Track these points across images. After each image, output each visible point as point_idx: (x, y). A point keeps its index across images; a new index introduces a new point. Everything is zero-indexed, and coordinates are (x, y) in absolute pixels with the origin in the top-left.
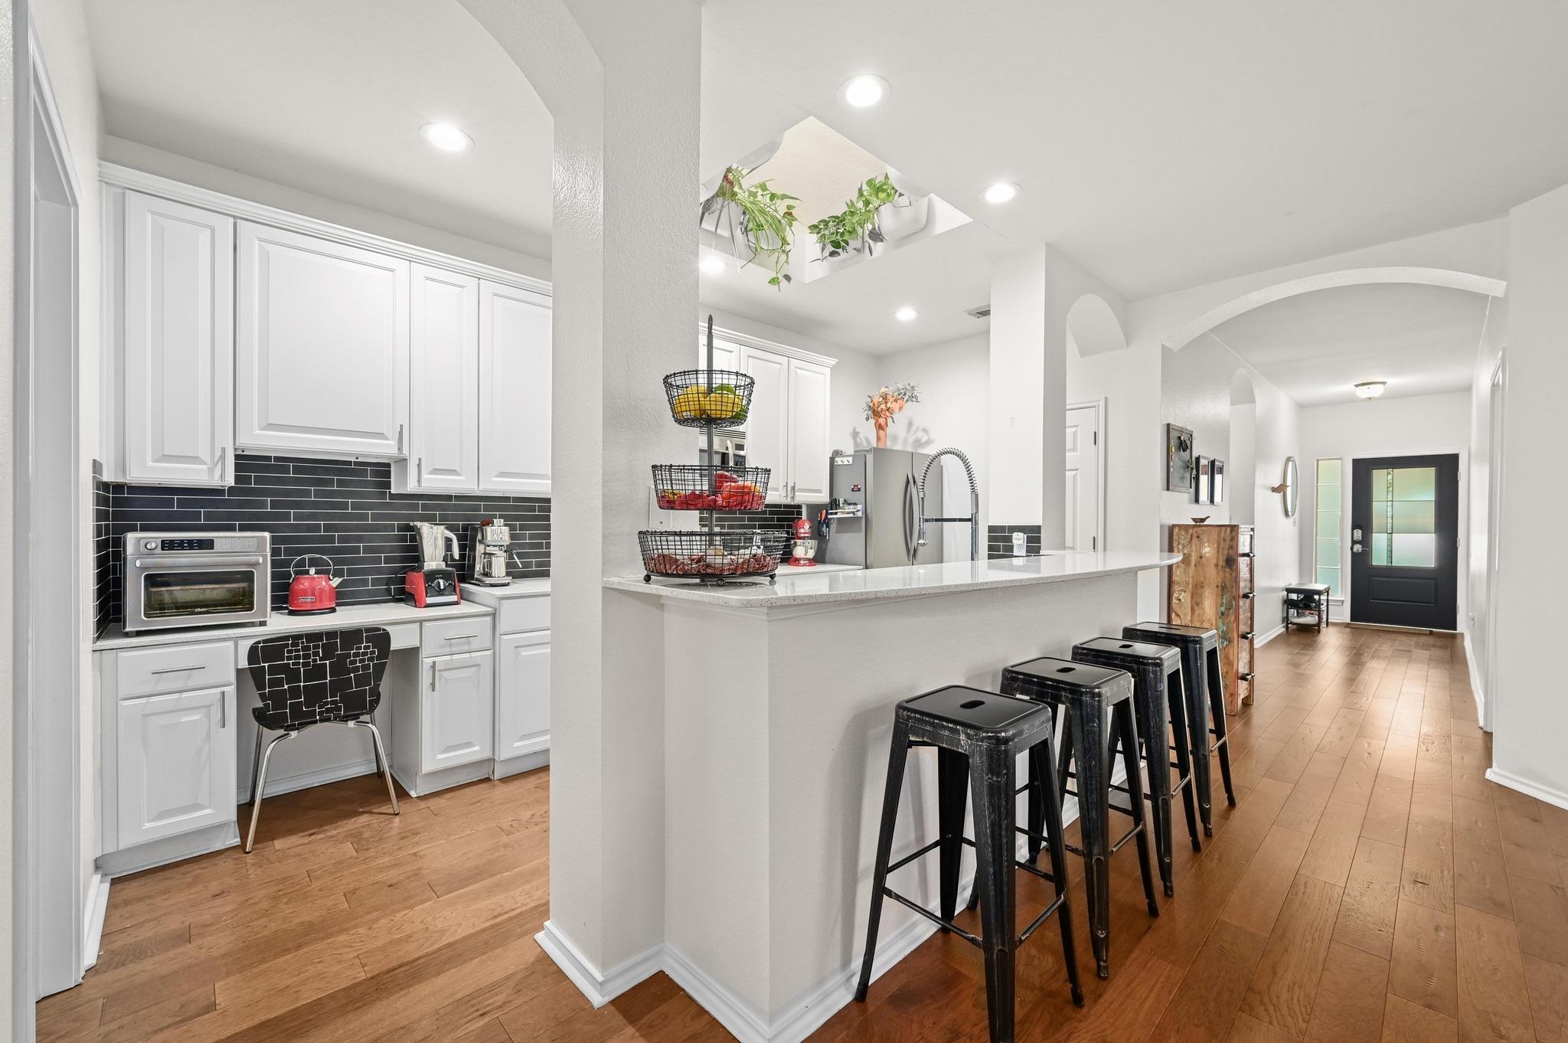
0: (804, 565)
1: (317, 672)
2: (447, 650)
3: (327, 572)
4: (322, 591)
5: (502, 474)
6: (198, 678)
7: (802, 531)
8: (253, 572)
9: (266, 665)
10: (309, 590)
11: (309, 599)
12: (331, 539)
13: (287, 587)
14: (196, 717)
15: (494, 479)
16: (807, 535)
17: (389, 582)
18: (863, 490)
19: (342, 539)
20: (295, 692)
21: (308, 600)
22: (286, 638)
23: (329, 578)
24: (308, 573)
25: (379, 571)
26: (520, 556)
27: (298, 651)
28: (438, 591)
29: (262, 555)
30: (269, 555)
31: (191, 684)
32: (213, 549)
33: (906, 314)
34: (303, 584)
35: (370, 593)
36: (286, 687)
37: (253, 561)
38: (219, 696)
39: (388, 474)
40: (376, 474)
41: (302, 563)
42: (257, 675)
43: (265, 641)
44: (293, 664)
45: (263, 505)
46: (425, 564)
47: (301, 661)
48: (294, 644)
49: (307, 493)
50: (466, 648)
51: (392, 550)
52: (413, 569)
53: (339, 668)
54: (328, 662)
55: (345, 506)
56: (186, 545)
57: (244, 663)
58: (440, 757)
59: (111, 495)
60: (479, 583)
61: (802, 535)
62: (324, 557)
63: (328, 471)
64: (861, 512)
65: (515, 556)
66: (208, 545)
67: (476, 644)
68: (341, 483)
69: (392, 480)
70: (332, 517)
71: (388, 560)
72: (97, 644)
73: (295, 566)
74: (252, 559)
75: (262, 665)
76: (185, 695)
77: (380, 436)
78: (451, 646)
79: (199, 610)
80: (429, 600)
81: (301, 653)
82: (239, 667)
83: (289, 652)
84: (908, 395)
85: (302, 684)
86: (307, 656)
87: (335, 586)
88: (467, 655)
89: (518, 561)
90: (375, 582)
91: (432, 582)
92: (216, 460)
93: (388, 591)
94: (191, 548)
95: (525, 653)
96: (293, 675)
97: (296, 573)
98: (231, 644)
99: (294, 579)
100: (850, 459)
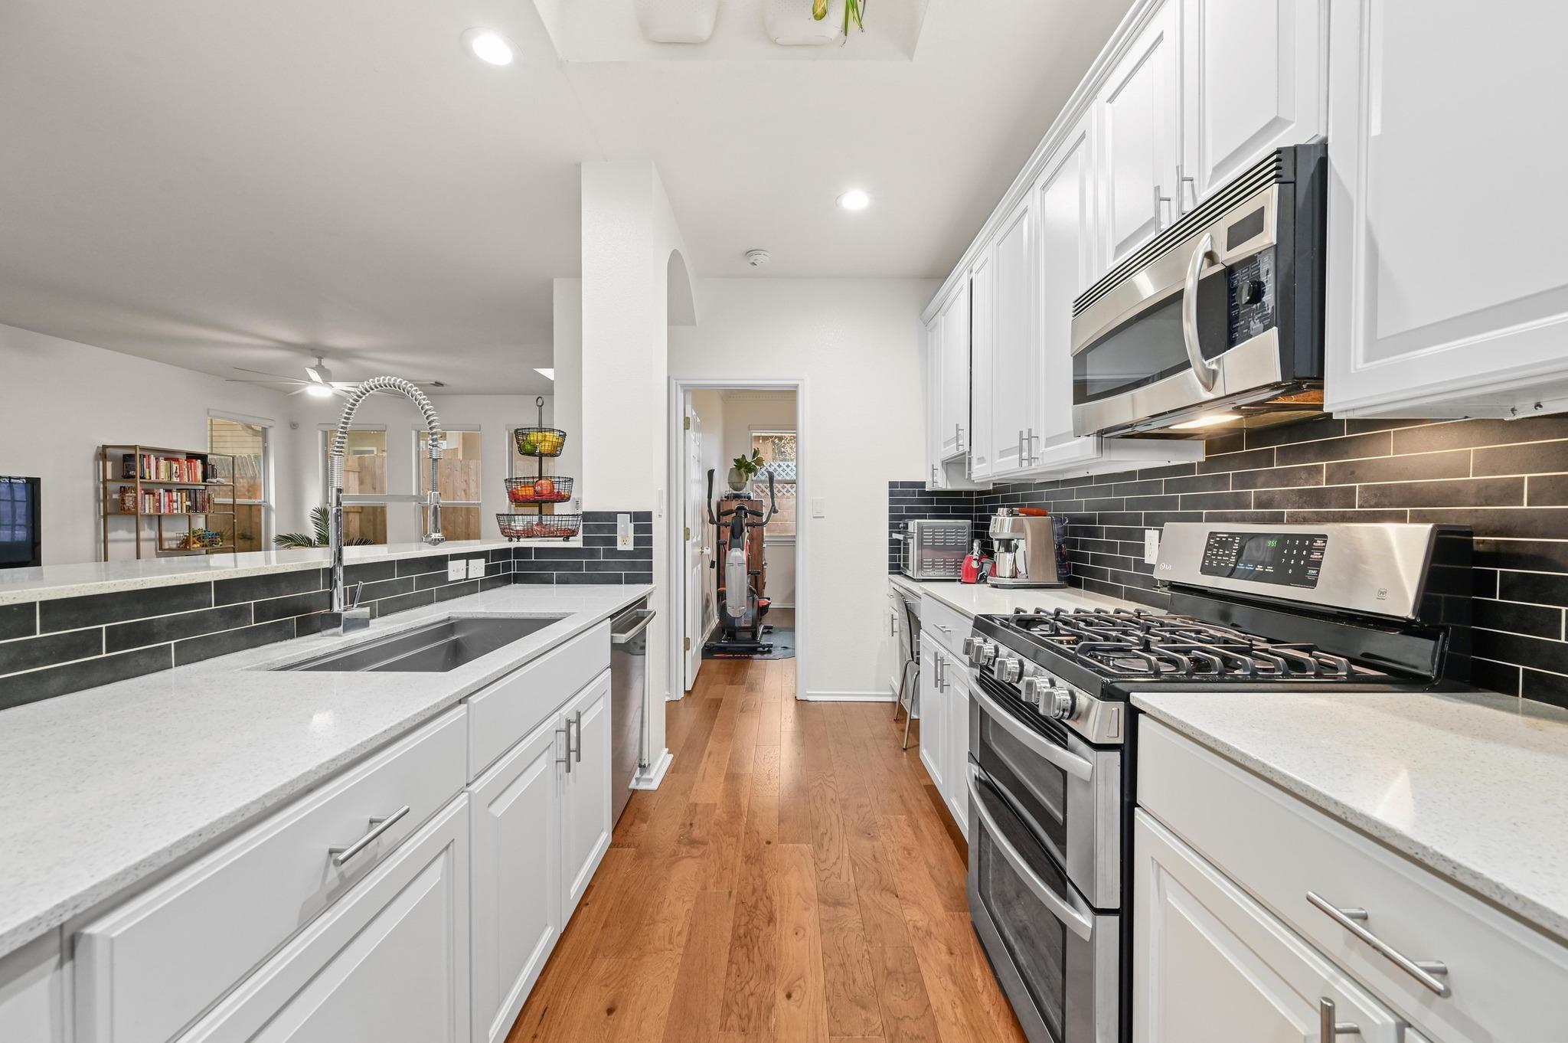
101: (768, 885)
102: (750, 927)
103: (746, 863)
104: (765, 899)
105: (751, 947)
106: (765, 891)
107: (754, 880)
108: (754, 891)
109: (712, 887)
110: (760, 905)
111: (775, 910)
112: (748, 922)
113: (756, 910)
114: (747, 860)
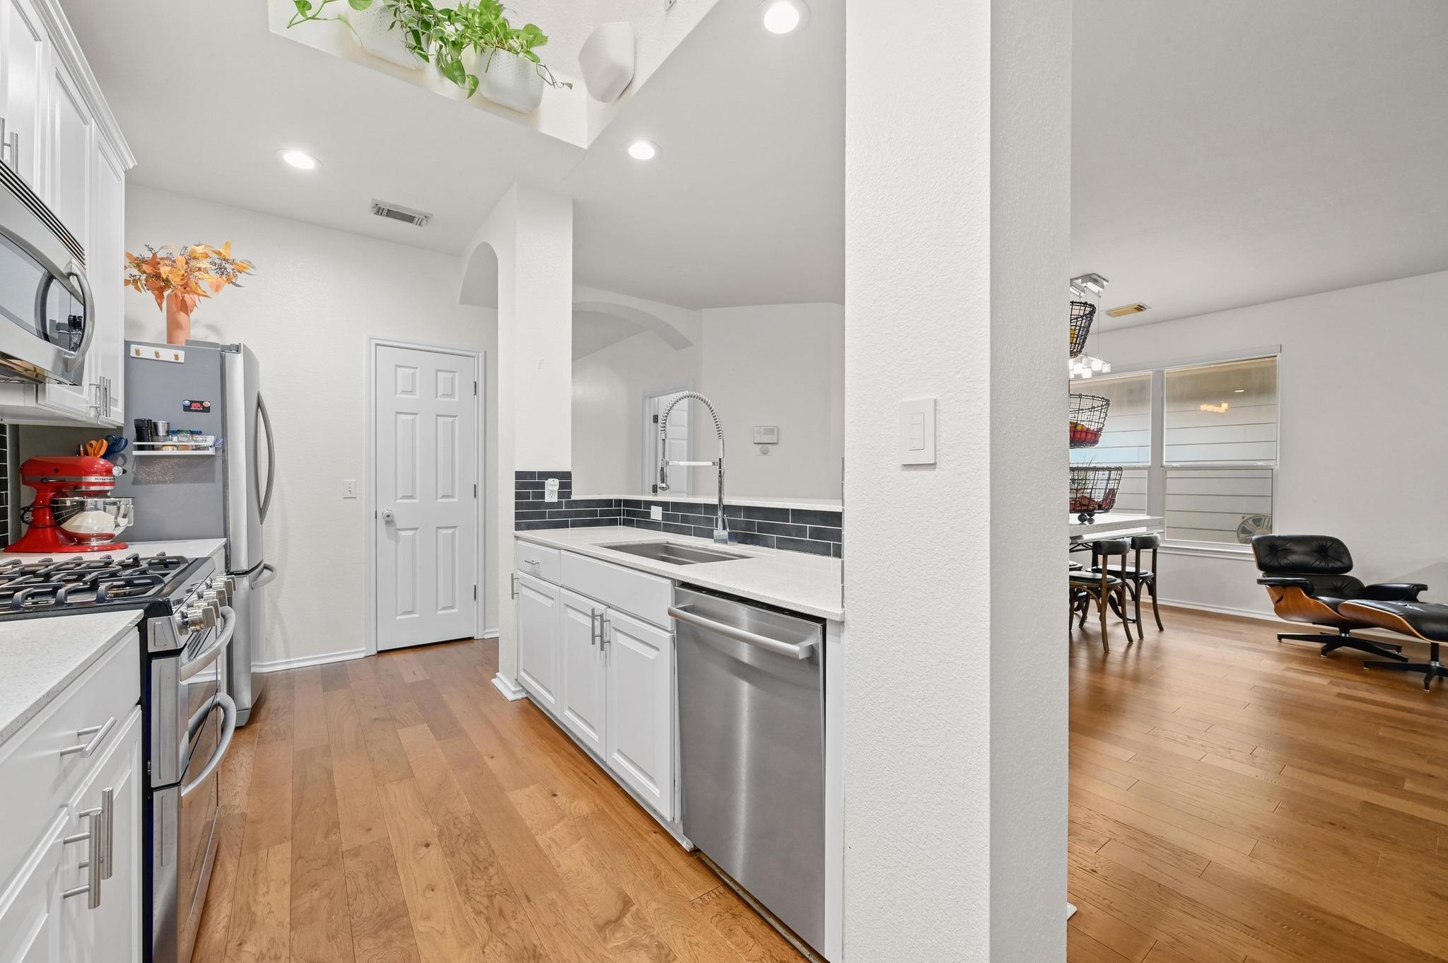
0: (103, 548)
7: (96, 479)
16: (107, 487)
33: (299, 159)
61: (95, 488)
64: (214, 449)
84: (227, 271)
100: (181, 354)
101: (488, 928)
102: (485, 877)
103: (535, 946)
104: (483, 911)
105: (476, 862)
106: (488, 920)
107: (509, 927)
108: (501, 913)
109: (554, 897)
110: (486, 901)
111: (465, 904)
112: (490, 880)
113: (488, 895)
114: (535, 951)
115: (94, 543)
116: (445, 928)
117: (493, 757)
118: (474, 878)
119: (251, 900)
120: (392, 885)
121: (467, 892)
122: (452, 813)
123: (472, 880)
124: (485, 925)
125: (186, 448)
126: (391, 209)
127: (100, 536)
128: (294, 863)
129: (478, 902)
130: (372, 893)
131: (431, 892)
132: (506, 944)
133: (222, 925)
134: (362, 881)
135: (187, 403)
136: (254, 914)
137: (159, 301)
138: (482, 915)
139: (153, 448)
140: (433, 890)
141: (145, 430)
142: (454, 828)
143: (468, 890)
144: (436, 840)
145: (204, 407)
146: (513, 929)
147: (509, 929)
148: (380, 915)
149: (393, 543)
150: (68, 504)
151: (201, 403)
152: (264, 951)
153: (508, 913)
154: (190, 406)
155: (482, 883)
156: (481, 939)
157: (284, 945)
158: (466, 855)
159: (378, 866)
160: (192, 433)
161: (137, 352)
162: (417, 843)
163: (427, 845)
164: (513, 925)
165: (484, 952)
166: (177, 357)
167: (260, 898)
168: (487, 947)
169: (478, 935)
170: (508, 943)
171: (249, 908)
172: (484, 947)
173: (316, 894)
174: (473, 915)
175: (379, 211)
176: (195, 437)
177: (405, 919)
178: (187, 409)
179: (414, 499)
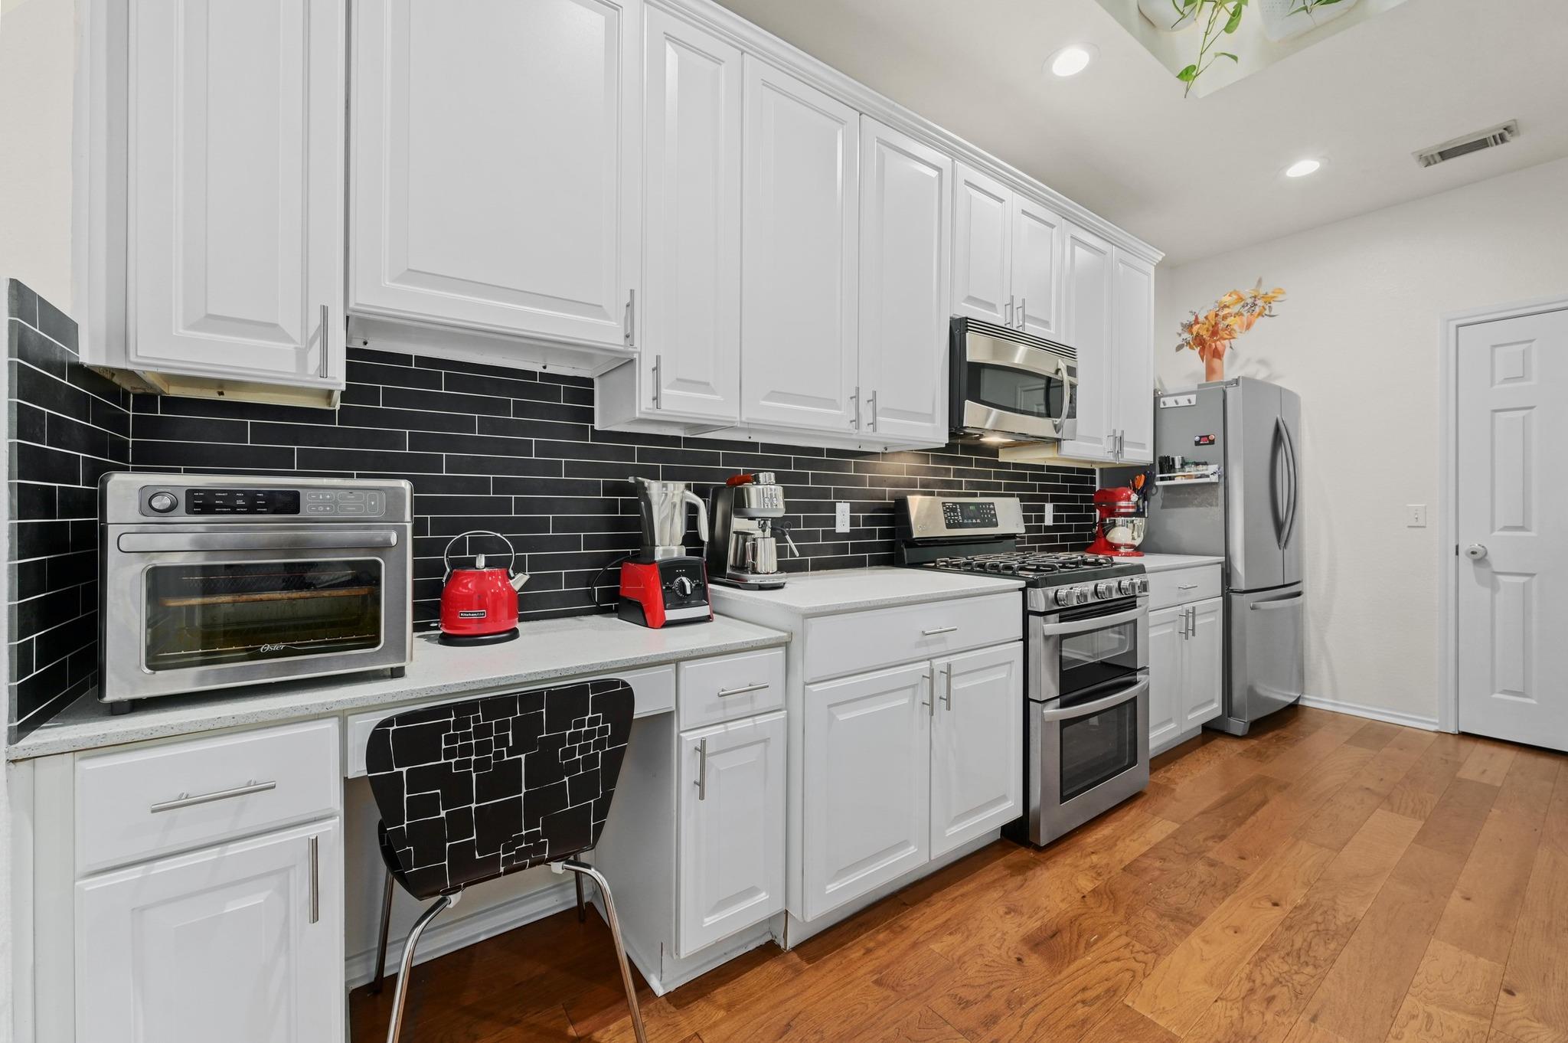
0: (1127, 555)
1: (501, 779)
2: (719, 715)
3: (503, 563)
4: (497, 597)
5: (774, 395)
6: (259, 811)
7: (1123, 503)
8: (378, 564)
9: (404, 770)
10: (476, 597)
11: (473, 614)
12: (505, 506)
13: (436, 589)
14: (259, 899)
15: (764, 403)
16: (1131, 510)
17: (590, 579)
18: (1219, 442)
19: (522, 506)
20: (459, 824)
21: (474, 616)
22: (444, 711)
23: (508, 573)
24: (474, 566)
25: (577, 561)
26: (796, 537)
27: (467, 737)
28: (680, 598)
29: (395, 528)
30: (409, 527)
31: (246, 825)
32: (297, 511)
33: (1304, 168)
34: (465, 586)
35: (566, 598)
36: (443, 814)
37: (379, 539)
38: (306, 848)
39: (589, 398)
40: (572, 396)
41: (459, 547)
42: (384, 790)
43: (402, 719)
44: (458, 765)
45: (397, 441)
46: (657, 548)
47: (473, 758)
48: (461, 724)
49: (468, 424)
50: (746, 709)
51: (595, 525)
52: (636, 558)
53: (544, 767)
54: (523, 756)
55: (525, 448)
56: (240, 502)
57: (358, 768)
58: (709, 921)
59: (131, 413)
60: (738, 584)
61: (1122, 510)
62: (499, 535)
63: (499, 387)
64: (1216, 476)
65: (788, 537)
66: (287, 503)
67: (762, 700)
68: (520, 409)
69: (597, 407)
70: (506, 466)
71: (590, 543)
72: (23, 743)
73: (450, 553)
74: (376, 535)
75: (396, 770)
76: (234, 849)
77: (596, 309)
78: (724, 706)
79: (269, 647)
80: (671, 615)
81: (473, 741)
82: (350, 776)
83: (450, 740)
84: (1258, 306)
85: (474, 806)
86: (483, 748)
87: (517, 588)
88: (748, 722)
89: (793, 545)
90: (571, 580)
91: (672, 582)
92: (311, 334)
93: (590, 595)
94: (252, 509)
95: (843, 716)
96: (456, 788)
97: (454, 564)
98: (331, 726)
99: (449, 576)
100: (1193, 398)
101: (1243, 994)
102: (1295, 967)
104: (1257, 982)
105: (1303, 952)
107: (1263, 1014)
111: (1249, 963)
112: (1297, 973)
115: (1122, 550)
116: (1209, 959)
117: (1468, 899)
118: (1283, 958)
119: (1122, 837)
120: (1211, 902)
121: (1262, 960)
122: (1335, 903)
123: (1279, 957)
124: (1243, 990)
125: (1190, 477)
126: (1442, 150)
127: (1127, 546)
128: (1168, 837)
129: (1261, 974)
130: (1190, 894)
131: (1232, 932)
132: (1242, 1018)
133: (1096, 837)
134: (1195, 882)
135: (1197, 438)
136: (1116, 845)
137: (1202, 354)
138: (1251, 984)
139: (1170, 478)
140: (1236, 932)
141: (1166, 465)
142: (1321, 915)
143: (1265, 959)
144: (1289, 908)
145: (1210, 440)
146: (1263, 1018)
147: (1260, 1015)
148: (1178, 909)
149: (1487, 591)
150: (1108, 522)
151: (1208, 436)
152: (1098, 866)
153: (1277, 1006)
154: (1200, 441)
155: (1286, 968)
156: (1226, 993)
157: (1110, 873)
158: (1301, 940)
159: (1217, 884)
160: (1197, 464)
161: (1164, 403)
162: (1270, 895)
163: (1275, 904)
164: (1269, 1017)
165: (1216, 1001)
166: (1189, 401)
167: (1127, 841)
168: (1224, 1002)
169: (1229, 989)
170: (1245, 1019)
171: (1116, 841)
172: (1221, 999)
173: (1158, 864)
174: (1244, 975)
175: (1428, 161)
176: (1200, 467)
177: (1191, 927)
178: (1197, 443)
179: (1528, 531)
